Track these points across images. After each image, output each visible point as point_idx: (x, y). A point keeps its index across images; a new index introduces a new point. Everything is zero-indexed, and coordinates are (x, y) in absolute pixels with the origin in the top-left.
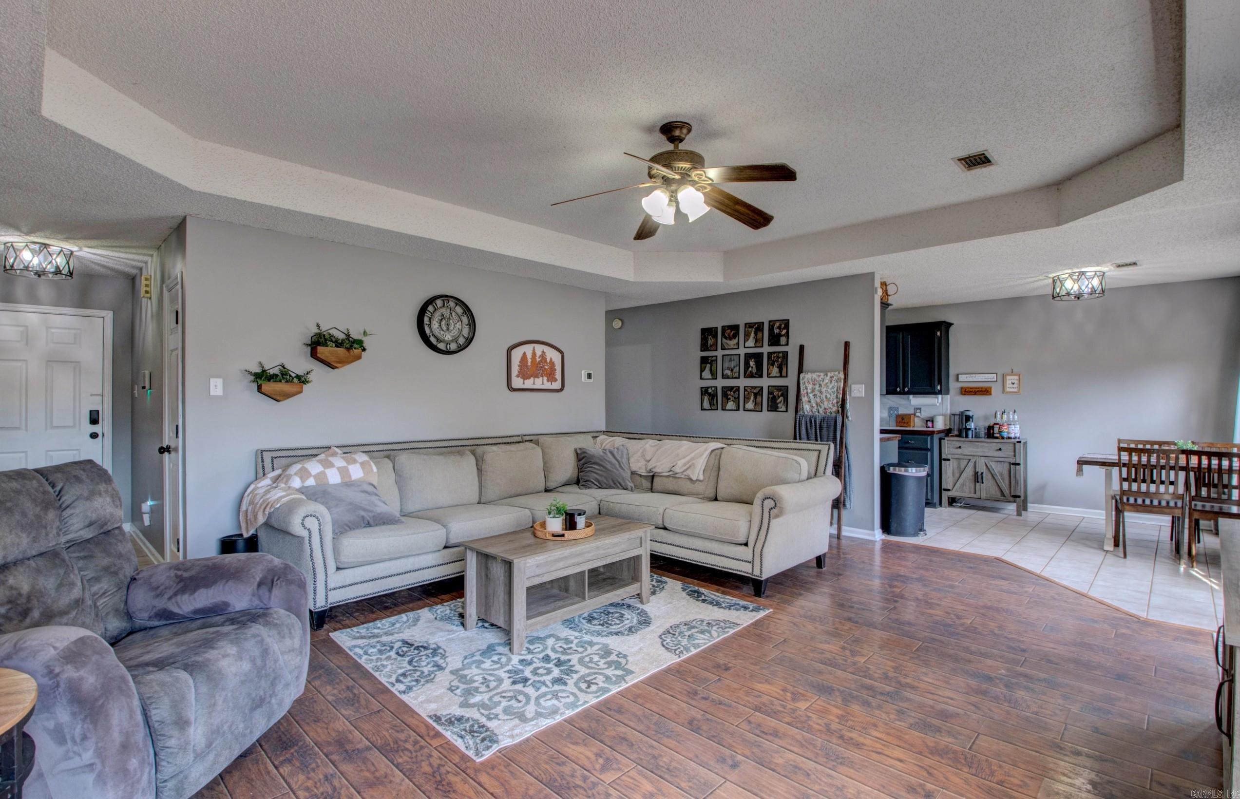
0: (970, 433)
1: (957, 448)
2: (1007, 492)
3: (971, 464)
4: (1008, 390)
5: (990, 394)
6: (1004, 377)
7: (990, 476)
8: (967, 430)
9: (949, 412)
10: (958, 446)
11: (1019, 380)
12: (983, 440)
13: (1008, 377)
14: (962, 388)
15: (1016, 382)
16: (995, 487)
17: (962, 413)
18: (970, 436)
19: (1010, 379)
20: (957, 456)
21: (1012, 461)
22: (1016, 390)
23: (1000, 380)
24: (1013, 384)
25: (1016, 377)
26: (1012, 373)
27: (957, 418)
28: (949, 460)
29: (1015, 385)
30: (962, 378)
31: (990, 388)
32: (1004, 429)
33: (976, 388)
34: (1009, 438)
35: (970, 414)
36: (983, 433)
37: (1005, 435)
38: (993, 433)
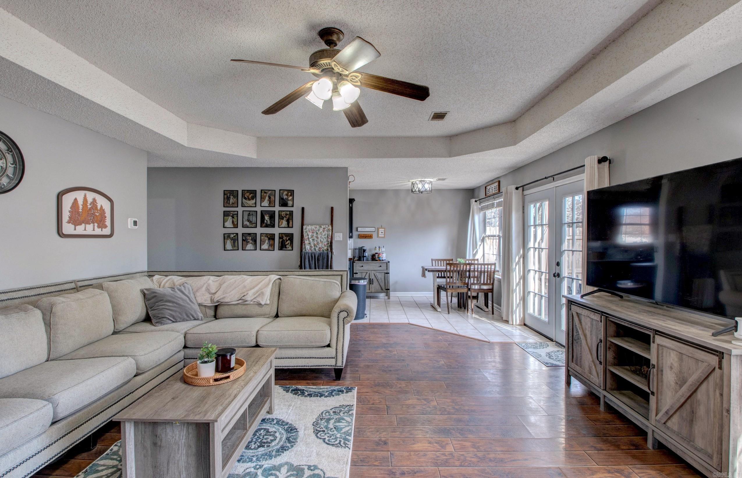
0: (365, 258)
1: (361, 267)
2: (383, 288)
3: (368, 275)
4: (380, 236)
5: (372, 238)
6: (378, 229)
7: (376, 280)
8: (364, 257)
9: (353, 247)
10: (361, 265)
11: (384, 231)
12: (370, 262)
13: (380, 230)
14: (359, 235)
15: (383, 232)
16: (378, 286)
17: (361, 248)
18: (365, 260)
19: (381, 230)
20: (361, 271)
21: (386, 272)
22: (383, 236)
23: (376, 231)
24: (382, 233)
25: (383, 230)
26: (382, 227)
27: (357, 251)
28: (357, 273)
29: (383, 234)
30: (359, 229)
31: (372, 235)
32: (380, 256)
33: (366, 235)
34: (382, 260)
35: (365, 248)
36: (370, 258)
37: (381, 259)
38: (375, 258)
